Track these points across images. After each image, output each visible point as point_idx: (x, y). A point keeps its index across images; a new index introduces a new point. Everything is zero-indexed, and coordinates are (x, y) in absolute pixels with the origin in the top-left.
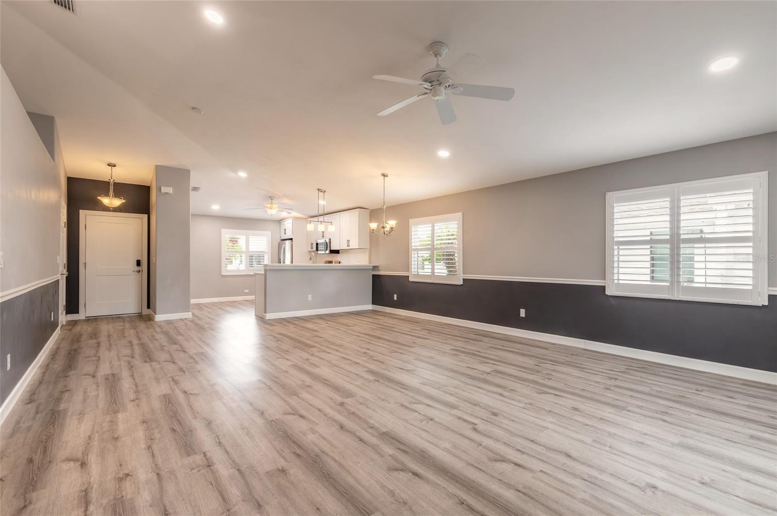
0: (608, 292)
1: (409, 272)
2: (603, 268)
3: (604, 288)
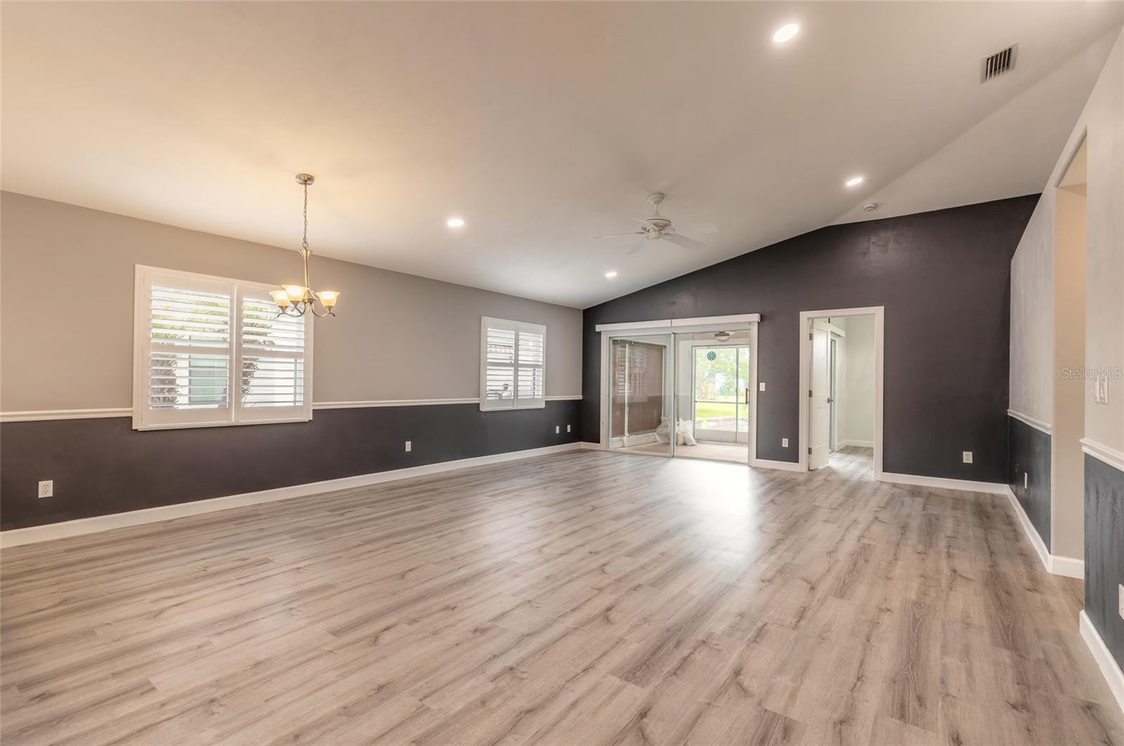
0: (483, 409)
1: (131, 406)
2: (477, 384)
3: (478, 405)
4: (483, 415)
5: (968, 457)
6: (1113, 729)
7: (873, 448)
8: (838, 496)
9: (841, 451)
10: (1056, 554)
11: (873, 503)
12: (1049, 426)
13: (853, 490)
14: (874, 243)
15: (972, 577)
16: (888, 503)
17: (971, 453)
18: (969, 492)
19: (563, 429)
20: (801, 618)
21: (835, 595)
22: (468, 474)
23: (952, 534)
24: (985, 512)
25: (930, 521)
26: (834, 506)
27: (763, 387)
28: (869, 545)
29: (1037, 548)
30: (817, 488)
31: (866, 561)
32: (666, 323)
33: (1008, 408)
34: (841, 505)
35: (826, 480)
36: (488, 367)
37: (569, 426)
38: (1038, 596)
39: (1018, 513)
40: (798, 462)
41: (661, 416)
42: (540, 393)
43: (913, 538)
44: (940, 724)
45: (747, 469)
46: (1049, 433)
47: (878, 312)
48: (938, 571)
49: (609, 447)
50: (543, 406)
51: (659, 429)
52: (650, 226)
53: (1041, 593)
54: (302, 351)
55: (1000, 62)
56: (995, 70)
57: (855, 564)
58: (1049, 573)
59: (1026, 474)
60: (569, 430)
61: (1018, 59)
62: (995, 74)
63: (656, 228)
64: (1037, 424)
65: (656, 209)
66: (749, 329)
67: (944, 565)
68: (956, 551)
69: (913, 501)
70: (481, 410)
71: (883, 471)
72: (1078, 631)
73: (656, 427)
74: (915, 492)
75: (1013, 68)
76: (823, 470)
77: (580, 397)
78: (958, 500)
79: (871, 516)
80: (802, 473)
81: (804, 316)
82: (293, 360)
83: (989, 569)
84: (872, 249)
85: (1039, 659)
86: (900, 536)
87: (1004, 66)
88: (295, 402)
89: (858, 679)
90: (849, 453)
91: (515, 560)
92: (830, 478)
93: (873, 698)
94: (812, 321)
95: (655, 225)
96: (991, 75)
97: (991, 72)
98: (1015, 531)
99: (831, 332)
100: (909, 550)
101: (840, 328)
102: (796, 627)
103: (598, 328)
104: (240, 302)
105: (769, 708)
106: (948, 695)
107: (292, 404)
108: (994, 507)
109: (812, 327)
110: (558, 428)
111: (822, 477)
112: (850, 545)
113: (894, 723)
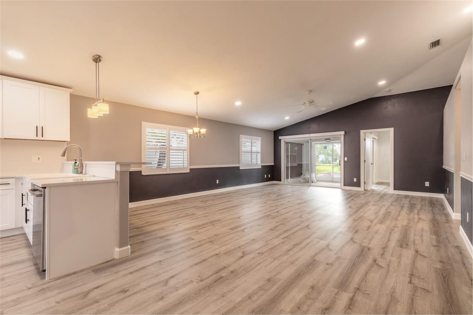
4: (241, 171)
5: (427, 184)
6: (462, 250)
7: (389, 183)
8: (377, 198)
9: (377, 184)
10: (456, 213)
11: (391, 200)
12: (453, 170)
13: (383, 196)
14: (389, 104)
15: (425, 220)
16: (396, 200)
17: (428, 183)
18: (427, 197)
19: (267, 176)
20: (369, 228)
21: (379, 223)
22: (238, 191)
23: (420, 209)
24: (432, 203)
25: (412, 205)
26: (376, 201)
27: (346, 159)
28: (390, 212)
29: (450, 212)
30: (368, 196)
31: (389, 215)
32: (307, 135)
33: (443, 165)
34: (378, 201)
35: (371, 193)
36: (242, 153)
37: (269, 175)
38: (448, 224)
39: (446, 203)
40: (360, 187)
41: (302, 171)
42: (259, 162)
43: (405, 210)
44: (412, 249)
45: (340, 190)
46: (453, 172)
47: (391, 130)
48: (414, 218)
49: (285, 183)
50: (261, 167)
51: (302, 177)
52: (307, 102)
53: (449, 224)
54: (186, 148)
55: (436, 43)
56: (434, 45)
57: (385, 216)
58: (453, 219)
59: (448, 188)
60: (269, 177)
61: (442, 43)
62: (434, 47)
63: (309, 103)
64: (451, 170)
65: (308, 96)
66: (340, 137)
67: (416, 217)
68: (420, 213)
69: (406, 200)
70: (240, 169)
71: (394, 190)
72: (459, 232)
73: (300, 176)
74: (406, 197)
75: (441, 45)
76: (370, 190)
77: (273, 164)
78: (423, 199)
79: (390, 204)
80: (362, 191)
81: (362, 132)
82: (183, 152)
83: (432, 218)
84: (389, 106)
85: (444, 238)
86: (400, 209)
87: (437, 44)
88: (184, 166)
89: (388, 240)
90: (379, 185)
91: (271, 214)
92: (373, 193)
93: (393, 244)
94: (365, 134)
95: (309, 101)
96: (432, 47)
97: (432, 46)
98: (443, 208)
99: (373, 138)
100: (404, 213)
101: (376, 136)
102: (367, 230)
103: (280, 138)
104: (169, 133)
105: (363, 245)
106: (415, 244)
107: (183, 167)
108: (437, 201)
109: (365, 136)
110: (265, 175)
111: (370, 192)
112: (383, 211)
113: (399, 248)
